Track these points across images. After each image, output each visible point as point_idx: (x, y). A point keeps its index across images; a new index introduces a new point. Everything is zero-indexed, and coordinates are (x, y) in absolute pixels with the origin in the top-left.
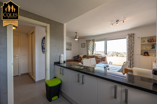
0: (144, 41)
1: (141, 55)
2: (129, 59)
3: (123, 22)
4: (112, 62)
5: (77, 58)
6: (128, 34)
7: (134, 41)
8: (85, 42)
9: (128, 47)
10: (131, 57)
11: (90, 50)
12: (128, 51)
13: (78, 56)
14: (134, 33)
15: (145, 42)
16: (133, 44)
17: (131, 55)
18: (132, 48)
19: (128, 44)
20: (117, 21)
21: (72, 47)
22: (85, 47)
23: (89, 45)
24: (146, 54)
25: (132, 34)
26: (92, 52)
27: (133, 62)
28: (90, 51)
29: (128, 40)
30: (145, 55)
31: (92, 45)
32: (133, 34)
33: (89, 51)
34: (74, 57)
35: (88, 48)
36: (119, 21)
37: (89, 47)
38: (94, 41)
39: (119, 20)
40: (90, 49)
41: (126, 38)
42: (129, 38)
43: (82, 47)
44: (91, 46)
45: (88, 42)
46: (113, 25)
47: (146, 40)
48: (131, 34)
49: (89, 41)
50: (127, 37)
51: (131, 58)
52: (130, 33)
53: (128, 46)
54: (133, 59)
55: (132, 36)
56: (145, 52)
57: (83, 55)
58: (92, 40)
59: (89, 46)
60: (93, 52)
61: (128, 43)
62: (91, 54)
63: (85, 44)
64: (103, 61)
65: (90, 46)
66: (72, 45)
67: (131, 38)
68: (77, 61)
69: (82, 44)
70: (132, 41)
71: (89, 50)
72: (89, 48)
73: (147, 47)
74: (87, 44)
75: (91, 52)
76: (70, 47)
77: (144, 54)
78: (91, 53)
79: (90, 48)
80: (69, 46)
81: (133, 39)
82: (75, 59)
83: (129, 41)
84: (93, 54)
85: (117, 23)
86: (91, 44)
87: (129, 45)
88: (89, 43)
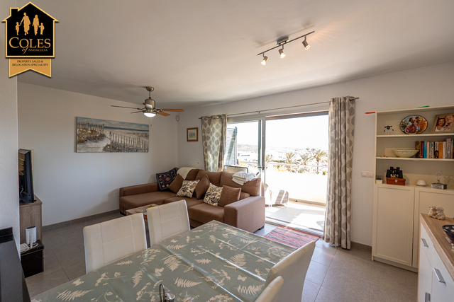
0: (388, 128)
1: (378, 178)
2: (337, 192)
3: (305, 44)
4: (287, 193)
5: (168, 179)
6: (334, 100)
7: (353, 123)
8: (198, 124)
9: (332, 147)
10: (343, 183)
11: (213, 152)
12: (333, 160)
13: (173, 173)
14: (355, 97)
15: (390, 130)
16: (351, 135)
17: (343, 178)
18: (348, 151)
19: (333, 136)
20: (282, 40)
21: (151, 142)
22: (197, 140)
23: (209, 135)
24: (394, 175)
25: (347, 100)
26: (219, 160)
27: (348, 203)
28: (213, 156)
29: (333, 120)
30: (390, 182)
31: (217, 134)
32: (352, 100)
33: (210, 156)
34: (158, 175)
35: (206, 144)
36: (290, 39)
37: (208, 142)
38: (223, 119)
39: (287, 38)
40: (213, 149)
41: (326, 113)
42: (336, 113)
43: (188, 141)
44: (216, 139)
45: (206, 122)
46: (265, 58)
47: (395, 125)
48: (345, 98)
49: (211, 119)
50: (331, 110)
51: (343, 189)
52: (341, 93)
53: (333, 144)
54: (348, 194)
55: (347, 107)
56: (392, 168)
57: (189, 169)
58: (220, 116)
59: (209, 138)
60: (221, 158)
61: (333, 132)
62: (216, 165)
63: (197, 129)
64: (247, 195)
65: (211, 138)
66: (150, 134)
67: (343, 113)
68: (168, 190)
69: (188, 129)
70: (347, 124)
71: (209, 153)
72: (210, 143)
73: (400, 151)
74: (203, 131)
75: (214, 159)
76: (144, 139)
77: (388, 176)
78: (215, 162)
79: (211, 146)
80: (136, 136)
81: (352, 117)
82: (162, 184)
83: (335, 124)
84: (220, 165)
85: (281, 47)
86: (214, 129)
87: (335, 141)
88: (208, 126)
